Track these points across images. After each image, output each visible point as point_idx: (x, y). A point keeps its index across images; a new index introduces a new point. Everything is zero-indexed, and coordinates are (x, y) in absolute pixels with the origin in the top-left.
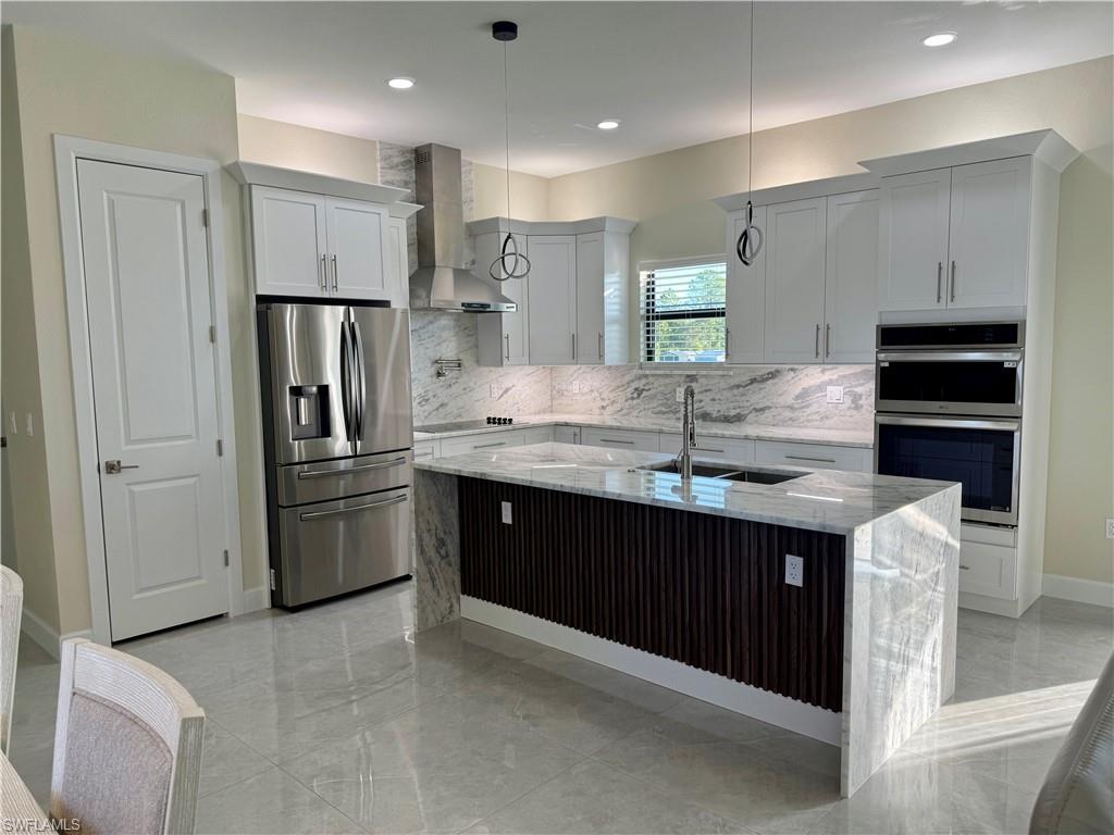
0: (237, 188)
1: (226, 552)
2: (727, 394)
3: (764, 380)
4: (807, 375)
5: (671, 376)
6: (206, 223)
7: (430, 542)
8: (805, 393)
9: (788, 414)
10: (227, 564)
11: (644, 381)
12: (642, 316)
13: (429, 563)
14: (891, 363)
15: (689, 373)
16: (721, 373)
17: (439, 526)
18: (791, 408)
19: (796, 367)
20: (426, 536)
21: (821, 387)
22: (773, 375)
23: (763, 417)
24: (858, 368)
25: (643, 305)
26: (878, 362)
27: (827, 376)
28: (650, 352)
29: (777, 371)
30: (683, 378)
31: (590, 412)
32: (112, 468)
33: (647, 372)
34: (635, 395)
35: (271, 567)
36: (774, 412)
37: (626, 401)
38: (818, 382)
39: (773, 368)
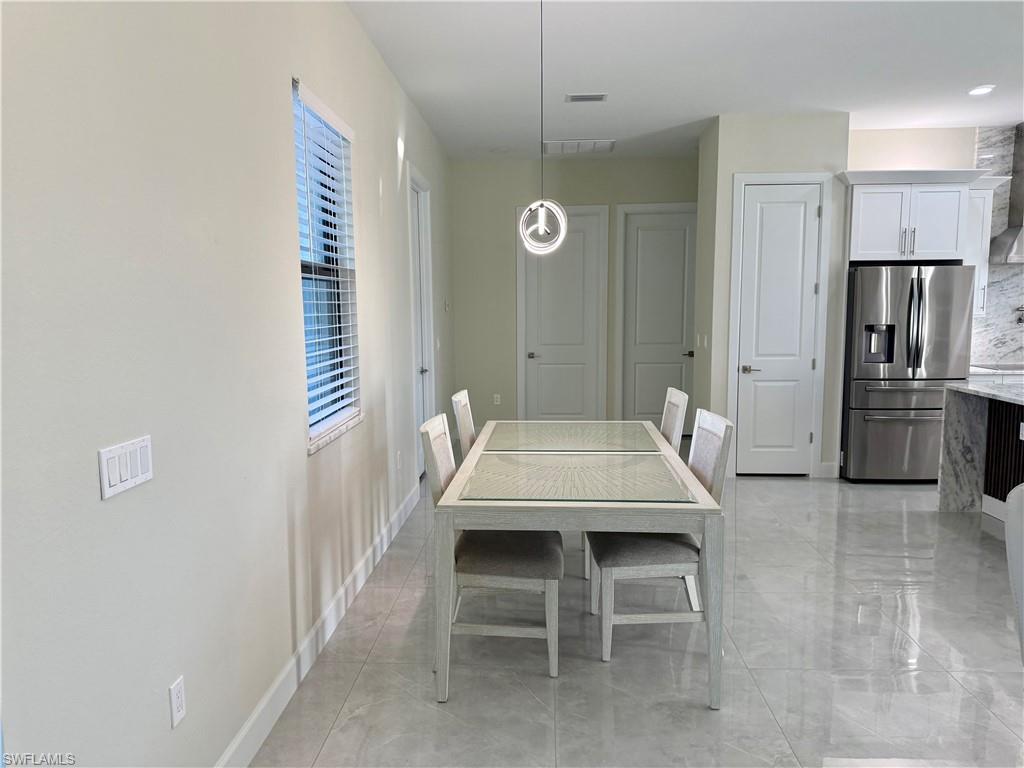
0: (843, 188)
1: (811, 434)
6: (819, 215)
7: (956, 448)
10: (811, 442)
13: (954, 463)
17: (967, 436)
20: (953, 443)
32: (746, 370)
35: (842, 450)
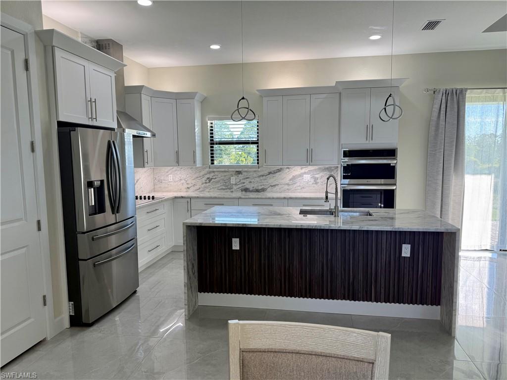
1: (44, 297)
2: (257, 179)
3: (275, 172)
4: (294, 170)
5: (227, 172)
6: (27, 68)
7: (190, 266)
8: (294, 178)
9: (286, 187)
11: (213, 174)
12: (209, 143)
13: (190, 279)
15: (238, 170)
17: (193, 257)
18: (288, 184)
19: (289, 167)
20: (189, 264)
21: (301, 175)
22: (279, 170)
23: (275, 189)
24: (316, 167)
27: (303, 171)
28: (212, 160)
29: (281, 169)
30: (234, 173)
31: (180, 190)
33: (215, 170)
34: (208, 181)
36: (280, 186)
37: (202, 184)
38: (299, 173)
39: (279, 167)
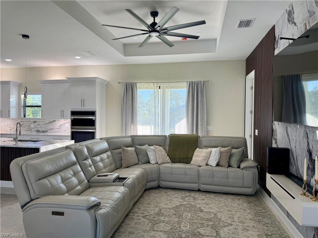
2: (43, 125)
3: (52, 122)
4: (61, 121)
5: (30, 121)
8: (60, 126)
9: (57, 130)
11: (23, 122)
12: (22, 106)
14: (73, 119)
15: (34, 120)
16: (42, 120)
18: (58, 129)
19: (59, 119)
21: (64, 124)
22: (54, 121)
23: (52, 131)
25: (22, 103)
26: (71, 118)
27: (65, 122)
28: (24, 115)
29: (55, 120)
30: (33, 122)
31: (7, 131)
33: (23, 120)
36: (54, 130)
38: (64, 123)
39: (54, 120)
